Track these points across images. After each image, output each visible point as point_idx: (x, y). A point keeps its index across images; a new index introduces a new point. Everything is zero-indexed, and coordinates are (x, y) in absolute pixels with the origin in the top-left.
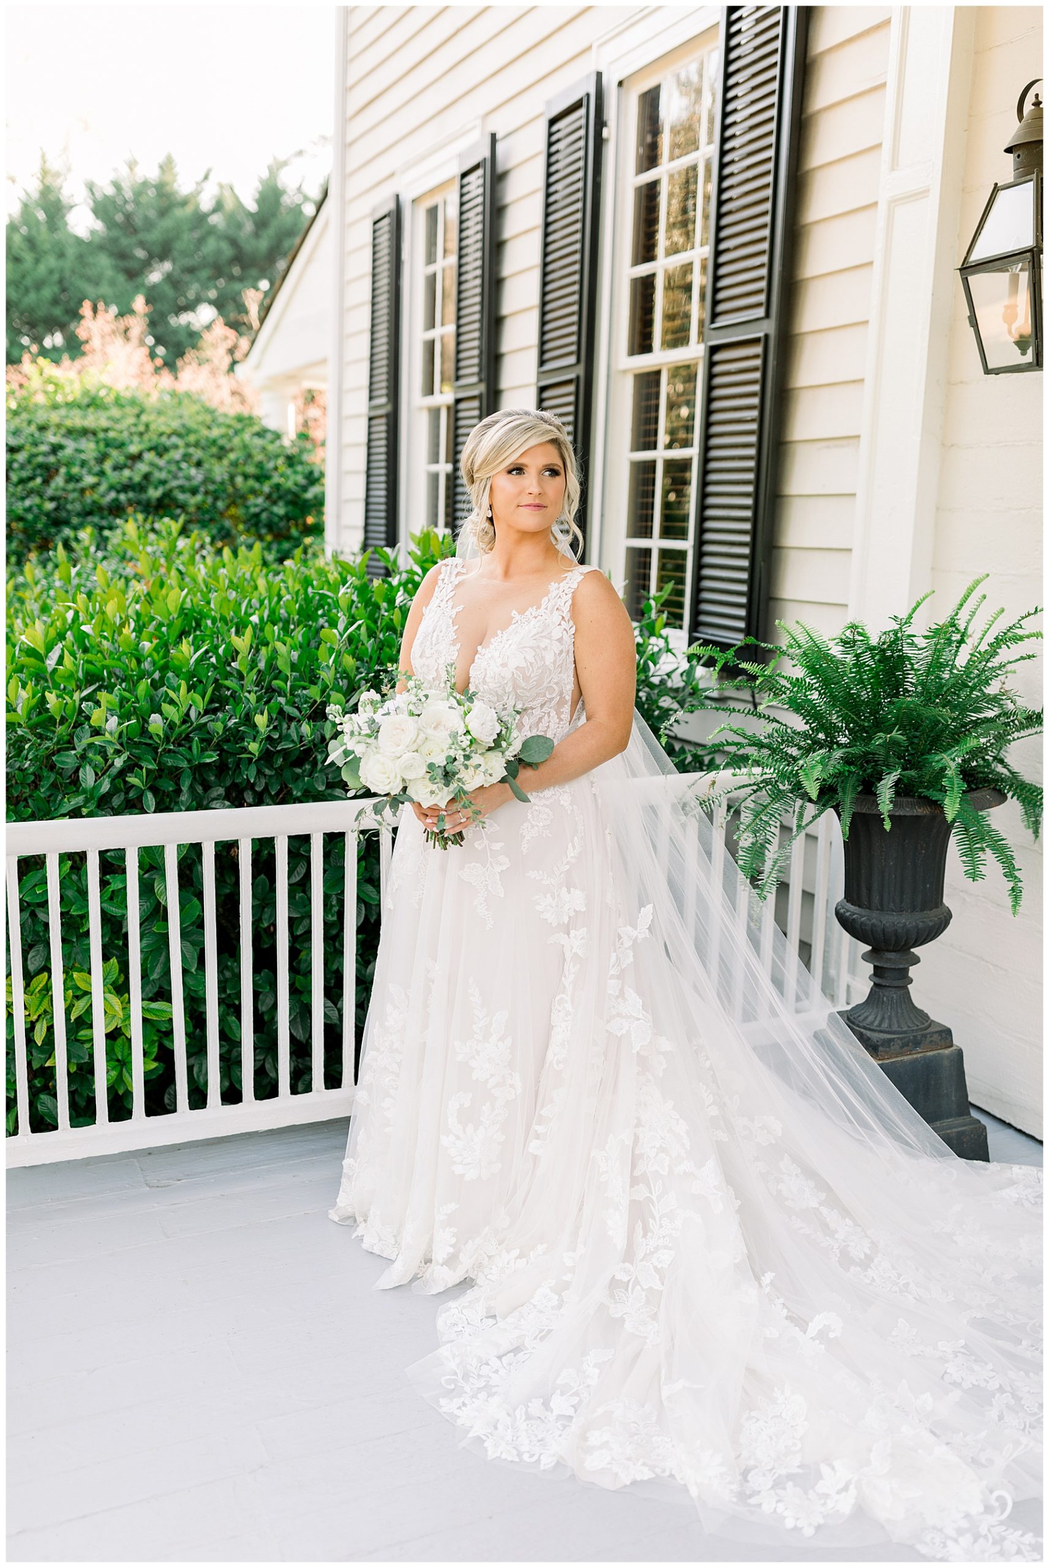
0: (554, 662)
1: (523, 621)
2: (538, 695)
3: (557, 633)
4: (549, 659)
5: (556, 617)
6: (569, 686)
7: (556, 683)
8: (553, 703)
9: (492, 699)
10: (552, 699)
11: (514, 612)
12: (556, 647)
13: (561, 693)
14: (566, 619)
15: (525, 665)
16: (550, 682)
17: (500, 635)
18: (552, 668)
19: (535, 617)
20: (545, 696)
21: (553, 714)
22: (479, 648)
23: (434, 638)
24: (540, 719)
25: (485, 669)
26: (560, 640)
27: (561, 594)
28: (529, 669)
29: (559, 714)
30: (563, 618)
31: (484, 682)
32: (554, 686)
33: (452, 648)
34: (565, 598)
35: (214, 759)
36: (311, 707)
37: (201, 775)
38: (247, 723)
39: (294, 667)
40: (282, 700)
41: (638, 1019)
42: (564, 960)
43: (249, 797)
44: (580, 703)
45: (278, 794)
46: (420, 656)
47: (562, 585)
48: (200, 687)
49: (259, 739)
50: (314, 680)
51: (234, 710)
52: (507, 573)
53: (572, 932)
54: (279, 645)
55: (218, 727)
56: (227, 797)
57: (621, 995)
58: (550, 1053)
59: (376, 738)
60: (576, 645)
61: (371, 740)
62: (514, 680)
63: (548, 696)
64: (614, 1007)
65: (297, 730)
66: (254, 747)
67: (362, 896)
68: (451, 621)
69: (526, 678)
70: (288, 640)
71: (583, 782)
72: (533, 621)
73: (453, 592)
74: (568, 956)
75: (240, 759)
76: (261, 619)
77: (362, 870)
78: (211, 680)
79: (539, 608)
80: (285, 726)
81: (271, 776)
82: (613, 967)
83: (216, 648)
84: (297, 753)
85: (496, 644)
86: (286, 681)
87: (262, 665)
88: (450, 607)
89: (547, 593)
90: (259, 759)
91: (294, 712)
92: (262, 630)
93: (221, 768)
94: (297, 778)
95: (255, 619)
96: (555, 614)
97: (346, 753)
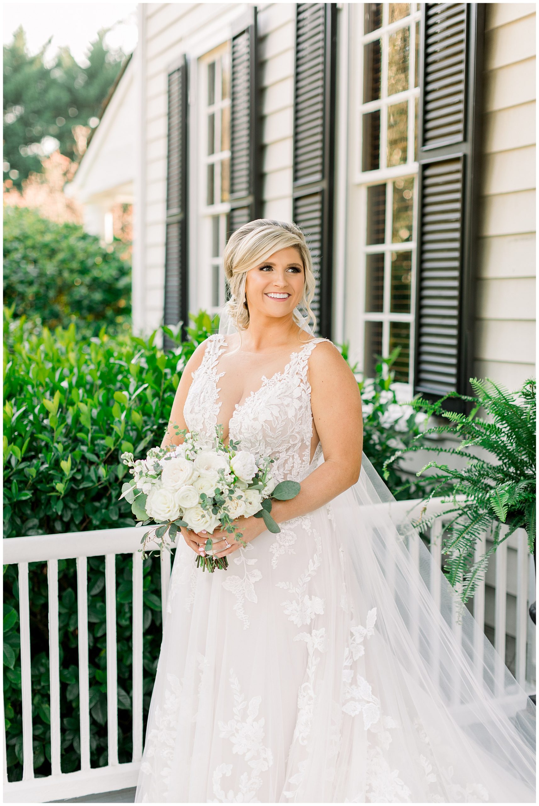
0: (295, 416)
1: (271, 384)
2: (283, 442)
3: (297, 392)
4: (291, 413)
5: (296, 380)
6: (309, 435)
7: (298, 433)
8: (297, 448)
9: (247, 445)
10: (294, 445)
11: (264, 377)
12: (297, 404)
13: (302, 440)
14: (304, 381)
15: (271, 419)
16: (292, 432)
17: (253, 395)
18: (294, 420)
19: (280, 381)
20: (289, 442)
21: (296, 456)
22: (236, 406)
23: (202, 397)
24: (286, 461)
25: (241, 423)
26: (300, 398)
27: (299, 361)
28: (275, 422)
29: (301, 456)
30: (302, 381)
31: (240, 432)
32: (296, 435)
33: (216, 406)
34: (303, 364)
35: (28, 497)
36: (106, 454)
37: (20, 510)
38: (57, 467)
39: (94, 422)
40: (84, 448)
41: (368, 702)
42: (308, 654)
43: (58, 526)
44: (318, 447)
45: (82, 522)
46: (191, 412)
47: (300, 354)
48: (19, 440)
49: (65, 479)
50: (109, 432)
51: (45, 457)
52: (258, 346)
53: (314, 632)
54: (82, 406)
55: (32, 472)
56: (40, 526)
57: (354, 681)
58: (297, 733)
59: (160, 479)
60: (312, 401)
61: (156, 481)
62: (263, 430)
63: (292, 443)
64: (348, 692)
65: (96, 472)
66: (60, 487)
67: (148, 604)
68: (215, 384)
69: (273, 429)
70: (89, 401)
71: (322, 511)
72: (279, 384)
73: (217, 362)
74: (311, 651)
75: (51, 496)
76: (70, 384)
77: (148, 583)
78: (28, 434)
79: (282, 373)
80: (86, 469)
81: (75, 509)
82: (346, 659)
83: (34, 408)
84: (96, 490)
85: (249, 402)
86: (87, 433)
87: (69, 421)
88: (214, 374)
89: (289, 361)
90: (66, 496)
91: (93, 458)
92: (70, 392)
93: (35, 504)
94: (96, 510)
95: (65, 384)
96: (296, 377)
97: (136, 492)
